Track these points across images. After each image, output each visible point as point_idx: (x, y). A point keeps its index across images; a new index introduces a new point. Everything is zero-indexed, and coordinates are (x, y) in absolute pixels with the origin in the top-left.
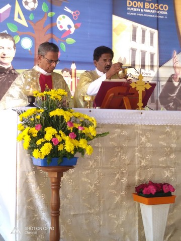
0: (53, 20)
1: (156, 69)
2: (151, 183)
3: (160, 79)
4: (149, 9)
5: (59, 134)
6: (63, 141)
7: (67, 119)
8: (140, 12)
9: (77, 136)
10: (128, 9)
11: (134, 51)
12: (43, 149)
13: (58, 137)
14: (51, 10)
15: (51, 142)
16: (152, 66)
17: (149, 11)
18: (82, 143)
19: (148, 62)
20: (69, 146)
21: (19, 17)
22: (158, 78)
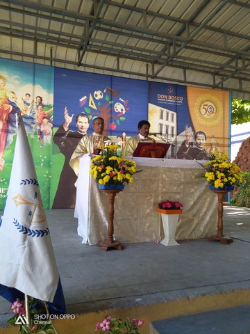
0: (112, 106)
1: (175, 137)
2: (168, 201)
3: (178, 143)
4: (171, 99)
5: (114, 171)
6: (116, 175)
7: (119, 162)
8: (166, 101)
9: (125, 172)
10: (158, 99)
11: (161, 125)
12: (104, 179)
13: (113, 172)
14: (111, 100)
15: (109, 175)
16: (172, 135)
17: (171, 101)
18: (127, 176)
19: (170, 132)
20: (120, 178)
21: (92, 104)
22: (176, 142)
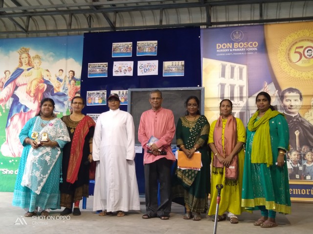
1: (245, 100)
3: (250, 108)
8: (229, 52)
16: (241, 98)
19: (237, 94)
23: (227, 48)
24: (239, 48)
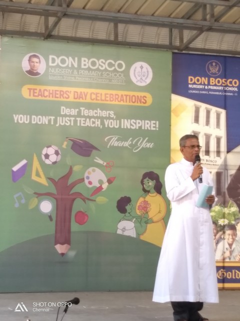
1: (223, 155)
3: (229, 168)
8: (204, 90)
10: (190, 86)
17: (215, 88)
19: (213, 147)
22: (225, 166)
23: (201, 84)
24: (215, 85)
